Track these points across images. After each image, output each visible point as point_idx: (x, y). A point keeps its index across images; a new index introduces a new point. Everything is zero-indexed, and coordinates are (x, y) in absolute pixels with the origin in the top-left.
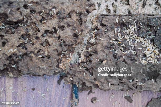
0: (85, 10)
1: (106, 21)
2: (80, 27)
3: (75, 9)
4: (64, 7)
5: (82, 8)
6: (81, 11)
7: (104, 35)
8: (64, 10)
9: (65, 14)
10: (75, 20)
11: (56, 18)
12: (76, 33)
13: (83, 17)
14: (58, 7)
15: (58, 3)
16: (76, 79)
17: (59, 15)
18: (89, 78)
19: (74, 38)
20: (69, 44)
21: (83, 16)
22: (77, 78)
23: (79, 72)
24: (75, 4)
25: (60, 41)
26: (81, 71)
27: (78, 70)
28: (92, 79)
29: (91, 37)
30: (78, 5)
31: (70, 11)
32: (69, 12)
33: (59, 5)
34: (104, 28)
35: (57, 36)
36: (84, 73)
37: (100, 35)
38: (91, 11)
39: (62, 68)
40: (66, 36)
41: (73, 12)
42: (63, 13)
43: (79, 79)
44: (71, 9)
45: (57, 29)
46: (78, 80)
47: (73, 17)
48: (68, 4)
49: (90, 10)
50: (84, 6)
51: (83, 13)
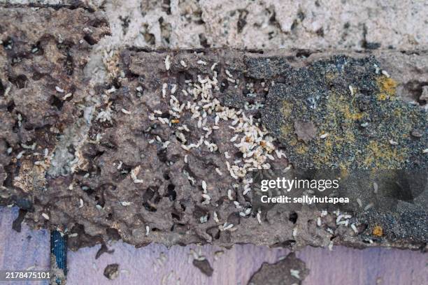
0: (80, 36)
1: (140, 65)
2: (67, 80)
3: (54, 32)
4: (23, 27)
5: (73, 30)
6: (71, 38)
7: (134, 101)
8: (24, 33)
9: (26, 46)
10: (54, 60)
11: (3, 56)
12: (57, 95)
13: (77, 52)
14: (7, 26)
15: (5, 15)
16: (58, 216)
17: (10, 47)
18: (93, 215)
19: (51, 109)
20: (39, 123)
21: (75, 51)
22: (61, 214)
23: (65, 197)
24: (52, 19)
25: (13, 117)
26: (71, 194)
27: (65, 193)
28: (102, 217)
29: (101, 107)
30: (63, 22)
31: (39, 36)
32: (36, 39)
33: (9, 21)
34: (135, 83)
35: (5, 103)
36: (81, 201)
37: (125, 101)
38: (98, 37)
39: (21, 187)
40: (29, 102)
41: (48, 41)
42: (21, 42)
43: (66, 215)
44: (41, 31)
45: (4, 84)
46: (63, 219)
47: (48, 54)
48: (34, 20)
49: (95, 36)
50: (77, 25)
51: (76, 43)
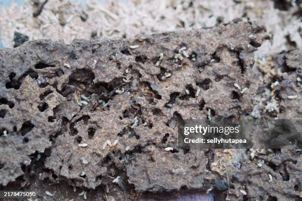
0: (247, 42)
1: (296, 60)
2: (242, 77)
3: (226, 42)
4: (202, 42)
5: (241, 38)
6: (240, 45)
7: (296, 90)
8: (203, 47)
9: (207, 56)
10: (229, 63)
11: (190, 67)
12: (236, 90)
13: (246, 55)
14: (190, 43)
15: (188, 35)
16: (255, 190)
17: (194, 59)
18: (282, 187)
19: (233, 102)
20: (226, 114)
21: (244, 55)
22: (257, 189)
23: (256, 174)
24: (224, 33)
25: (204, 113)
26: (261, 171)
27: (256, 171)
28: (290, 188)
30: (232, 34)
31: (216, 47)
32: (214, 50)
33: (192, 39)
34: (294, 75)
35: (198, 102)
36: (270, 176)
37: (288, 90)
38: (261, 41)
39: (218, 171)
40: (215, 98)
41: (222, 50)
42: (202, 54)
43: (261, 189)
44: (217, 43)
45: (194, 88)
46: (259, 193)
47: (224, 60)
48: (210, 35)
49: (259, 40)
50: (243, 34)
51: (244, 48)
